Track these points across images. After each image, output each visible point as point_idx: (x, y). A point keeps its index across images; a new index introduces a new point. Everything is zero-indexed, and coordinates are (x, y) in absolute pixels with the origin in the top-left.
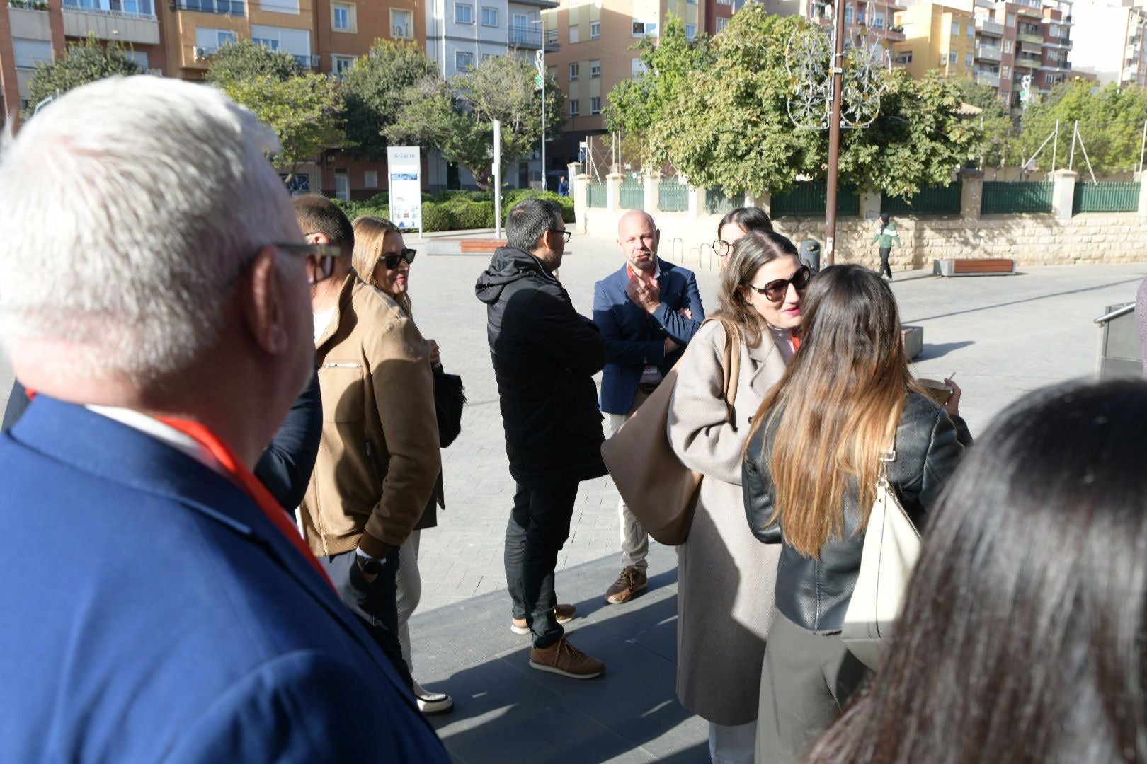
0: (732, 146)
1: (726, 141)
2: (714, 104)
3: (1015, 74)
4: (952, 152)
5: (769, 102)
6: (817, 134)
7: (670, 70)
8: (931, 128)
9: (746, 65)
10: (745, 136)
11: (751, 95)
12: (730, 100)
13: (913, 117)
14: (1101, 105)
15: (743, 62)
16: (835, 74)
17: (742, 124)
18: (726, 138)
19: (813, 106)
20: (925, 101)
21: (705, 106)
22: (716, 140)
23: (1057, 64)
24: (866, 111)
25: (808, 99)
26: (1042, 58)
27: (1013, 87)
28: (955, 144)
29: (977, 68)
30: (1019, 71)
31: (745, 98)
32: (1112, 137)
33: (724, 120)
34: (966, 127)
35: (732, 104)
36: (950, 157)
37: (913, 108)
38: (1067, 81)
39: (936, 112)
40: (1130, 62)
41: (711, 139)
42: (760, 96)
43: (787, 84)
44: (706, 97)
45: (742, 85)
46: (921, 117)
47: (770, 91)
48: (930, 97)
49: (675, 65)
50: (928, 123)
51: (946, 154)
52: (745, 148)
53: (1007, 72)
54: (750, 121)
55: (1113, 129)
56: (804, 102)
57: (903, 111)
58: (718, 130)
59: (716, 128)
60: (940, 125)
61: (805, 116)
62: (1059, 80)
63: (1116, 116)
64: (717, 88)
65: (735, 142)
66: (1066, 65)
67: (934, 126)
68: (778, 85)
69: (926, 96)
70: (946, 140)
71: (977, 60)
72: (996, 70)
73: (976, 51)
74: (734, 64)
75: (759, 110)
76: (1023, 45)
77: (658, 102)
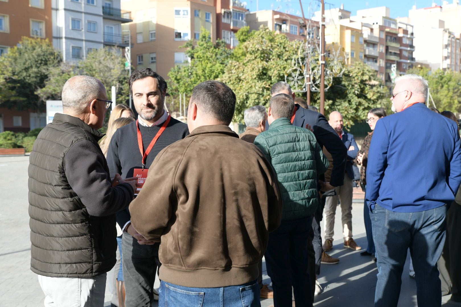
0: (257, 101)
1: (253, 98)
2: (245, 78)
3: (386, 63)
4: (369, 104)
5: (275, 78)
6: (301, 94)
8: (358, 91)
9: (262, 59)
10: (263, 96)
11: (265, 74)
12: (255, 76)
13: (348, 86)
15: (261, 57)
17: (261, 89)
18: (253, 97)
19: (298, 80)
20: (354, 78)
21: (240, 80)
22: (247, 98)
23: (408, 59)
24: (326, 83)
25: (295, 76)
26: (400, 55)
27: (386, 71)
28: (370, 100)
30: (389, 62)
31: (261, 75)
33: (251, 87)
34: (376, 91)
35: (255, 78)
36: (368, 106)
37: (348, 81)
39: (359, 83)
40: (446, 58)
41: (245, 97)
42: (270, 74)
43: (285, 68)
44: (241, 75)
45: (261, 69)
46: (353, 86)
47: (276, 72)
48: (356, 76)
50: (356, 89)
51: (366, 105)
54: (265, 88)
56: (293, 78)
57: (343, 83)
58: (248, 93)
59: (247, 91)
60: (362, 90)
61: (294, 85)
64: (246, 71)
65: (258, 98)
66: (413, 59)
67: (359, 90)
68: (279, 69)
69: (354, 75)
70: (366, 98)
74: (256, 58)
75: (269, 82)
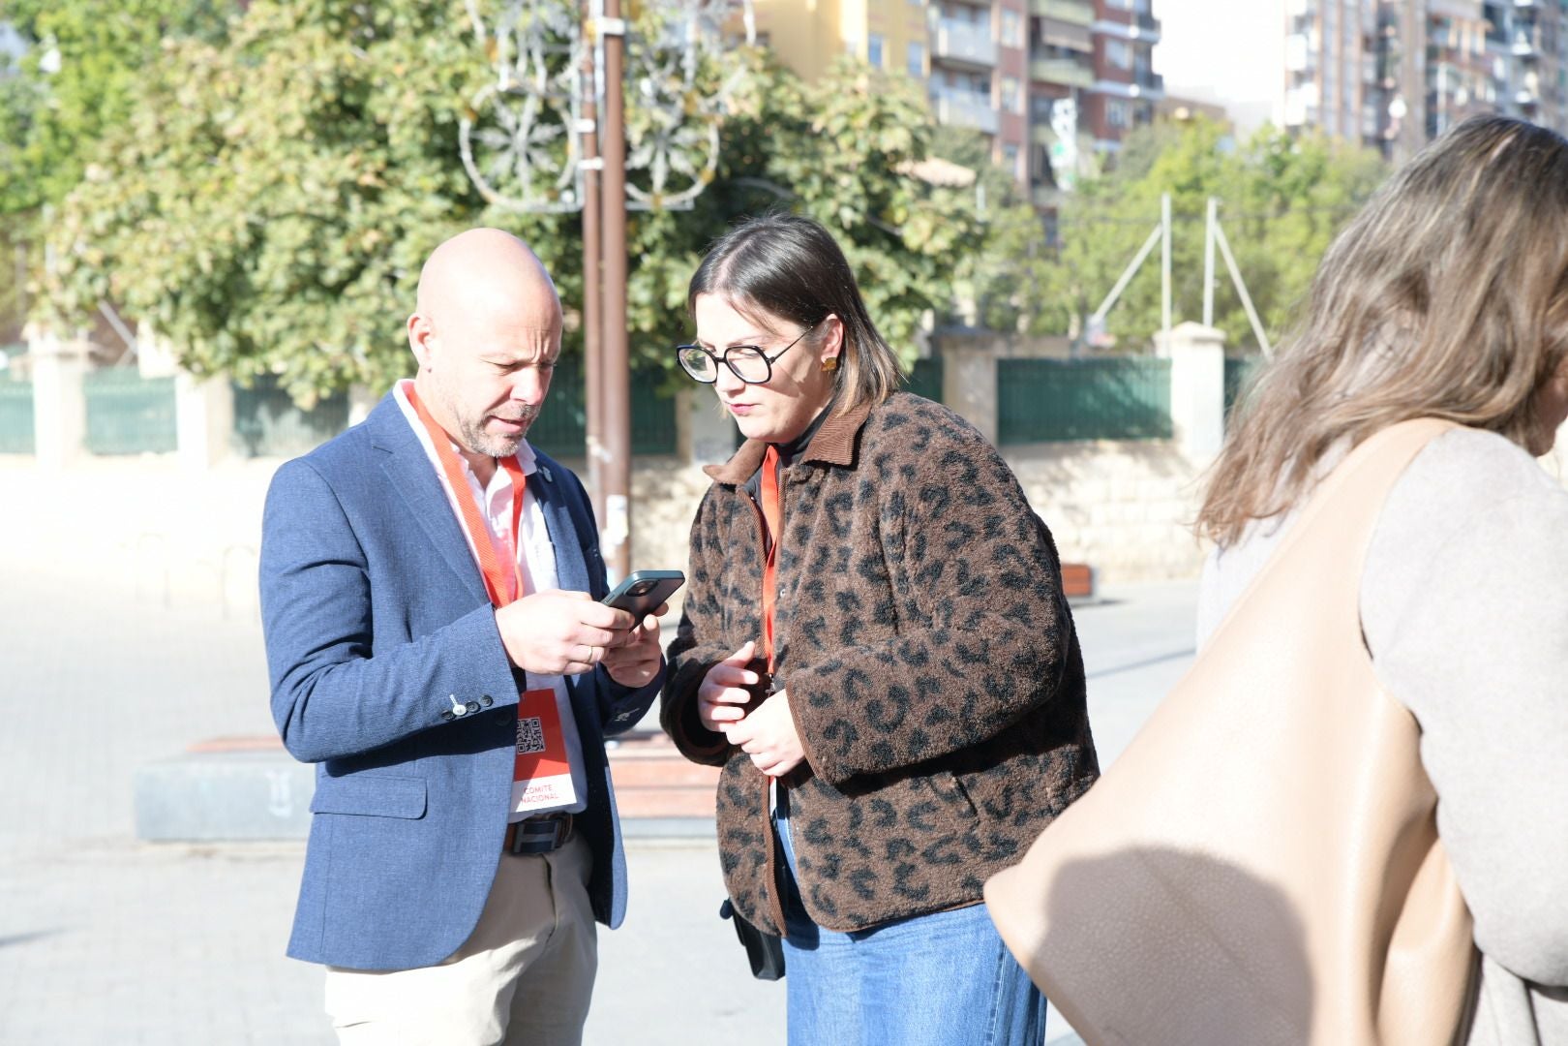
0: (307, 258)
1: (289, 243)
2: (245, 135)
3: (1032, 99)
4: (914, 276)
5: (407, 131)
6: (550, 224)
7: (95, 51)
8: (855, 210)
9: (334, 26)
10: (344, 229)
11: (356, 112)
12: (296, 124)
13: (805, 180)
14: (1248, 180)
15: (326, 17)
16: (607, 36)
17: (331, 195)
18: (288, 235)
19: (536, 145)
20: (833, 140)
21: (219, 142)
22: (258, 240)
23: (1129, 77)
24: (682, 163)
25: (518, 126)
26: (1093, 60)
27: (1032, 133)
28: (918, 255)
29: (938, 81)
30: (1043, 93)
31: (336, 120)
32: (1282, 260)
33: (279, 182)
34: (947, 209)
35: (300, 136)
36: (909, 290)
37: (802, 156)
38: (1158, 119)
39: (862, 170)
40: (1300, 77)
41: (244, 238)
42: (381, 114)
43: (458, 80)
44: (222, 116)
45: (327, 81)
46: (828, 181)
47: (412, 102)
48: (846, 129)
49: (112, 37)
50: (846, 198)
51: (899, 282)
52: (347, 263)
53: (1013, 94)
54: (355, 186)
55: (1283, 240)
56: (506, 133)
57: (777, 166)
58: (263, 212)
59: (255, 206)
60: (879, 205)
61: (514, 174)
62: (1139, 117)
63: (1284, 207)
64: (251, 92)
65: (315, 245)
66: (1152, 80)
67: (862, 204)
68: (431, 85)
69: (836, 126)
70: (895, 245)
71: (936, 62)
72: (985, 89)
73: (932, 38)
74: (300, 22)
75: (380, 156)
76: (1046, 26)
77: (64, 143)
